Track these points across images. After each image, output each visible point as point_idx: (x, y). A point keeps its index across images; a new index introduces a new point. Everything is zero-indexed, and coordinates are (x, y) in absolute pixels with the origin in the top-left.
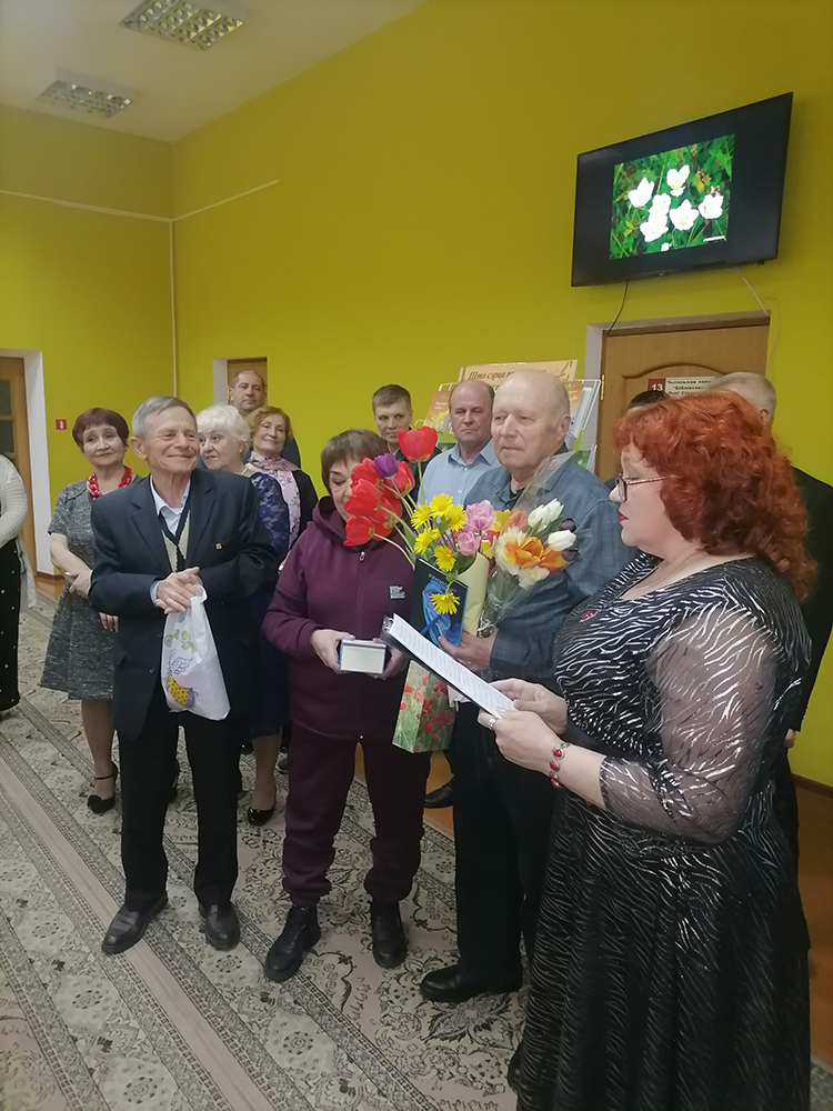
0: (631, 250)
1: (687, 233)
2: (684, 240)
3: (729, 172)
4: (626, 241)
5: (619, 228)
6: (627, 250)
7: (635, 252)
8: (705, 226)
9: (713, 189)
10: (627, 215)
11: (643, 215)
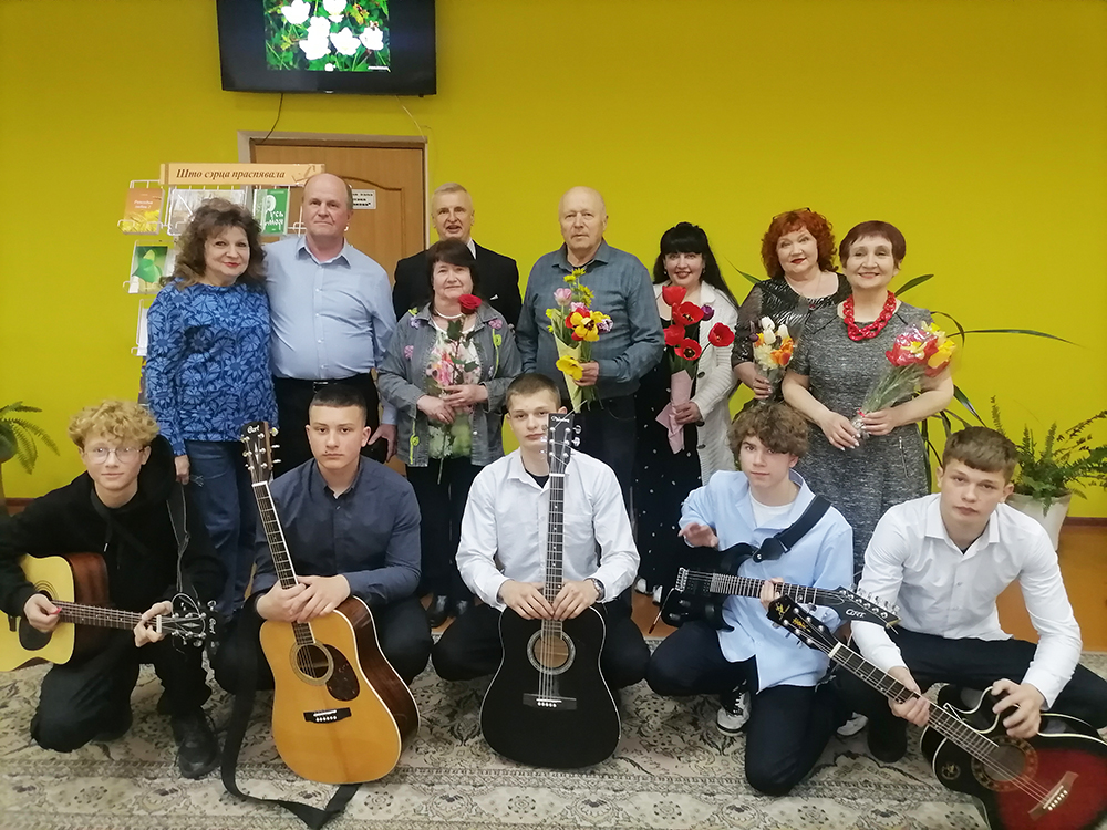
0: (291, 64)
1: (351, 59)
2: (348, 64)
3: (386, 12)
4: (284, 54)
5: (275, 40)
6: (288, 64)
7: (296, 67)
8: (368, 56)
9: (372, 25)
10: (283, 29)
11: (301, 33)
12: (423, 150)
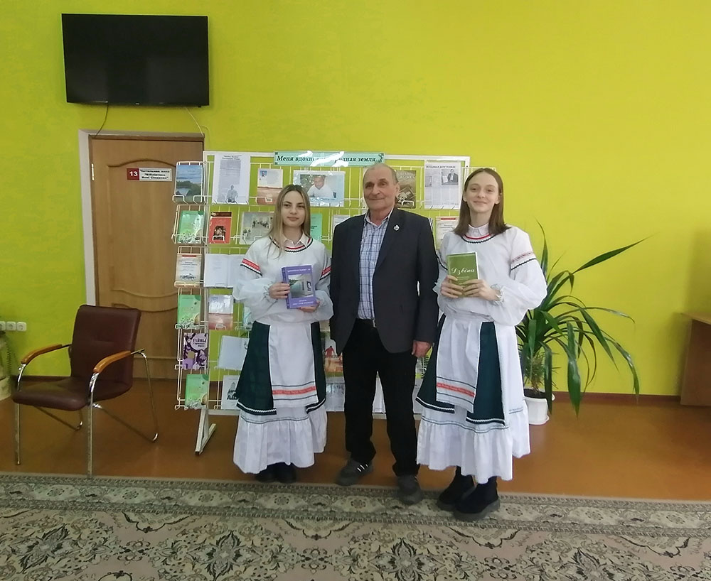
12: (203, 142)
